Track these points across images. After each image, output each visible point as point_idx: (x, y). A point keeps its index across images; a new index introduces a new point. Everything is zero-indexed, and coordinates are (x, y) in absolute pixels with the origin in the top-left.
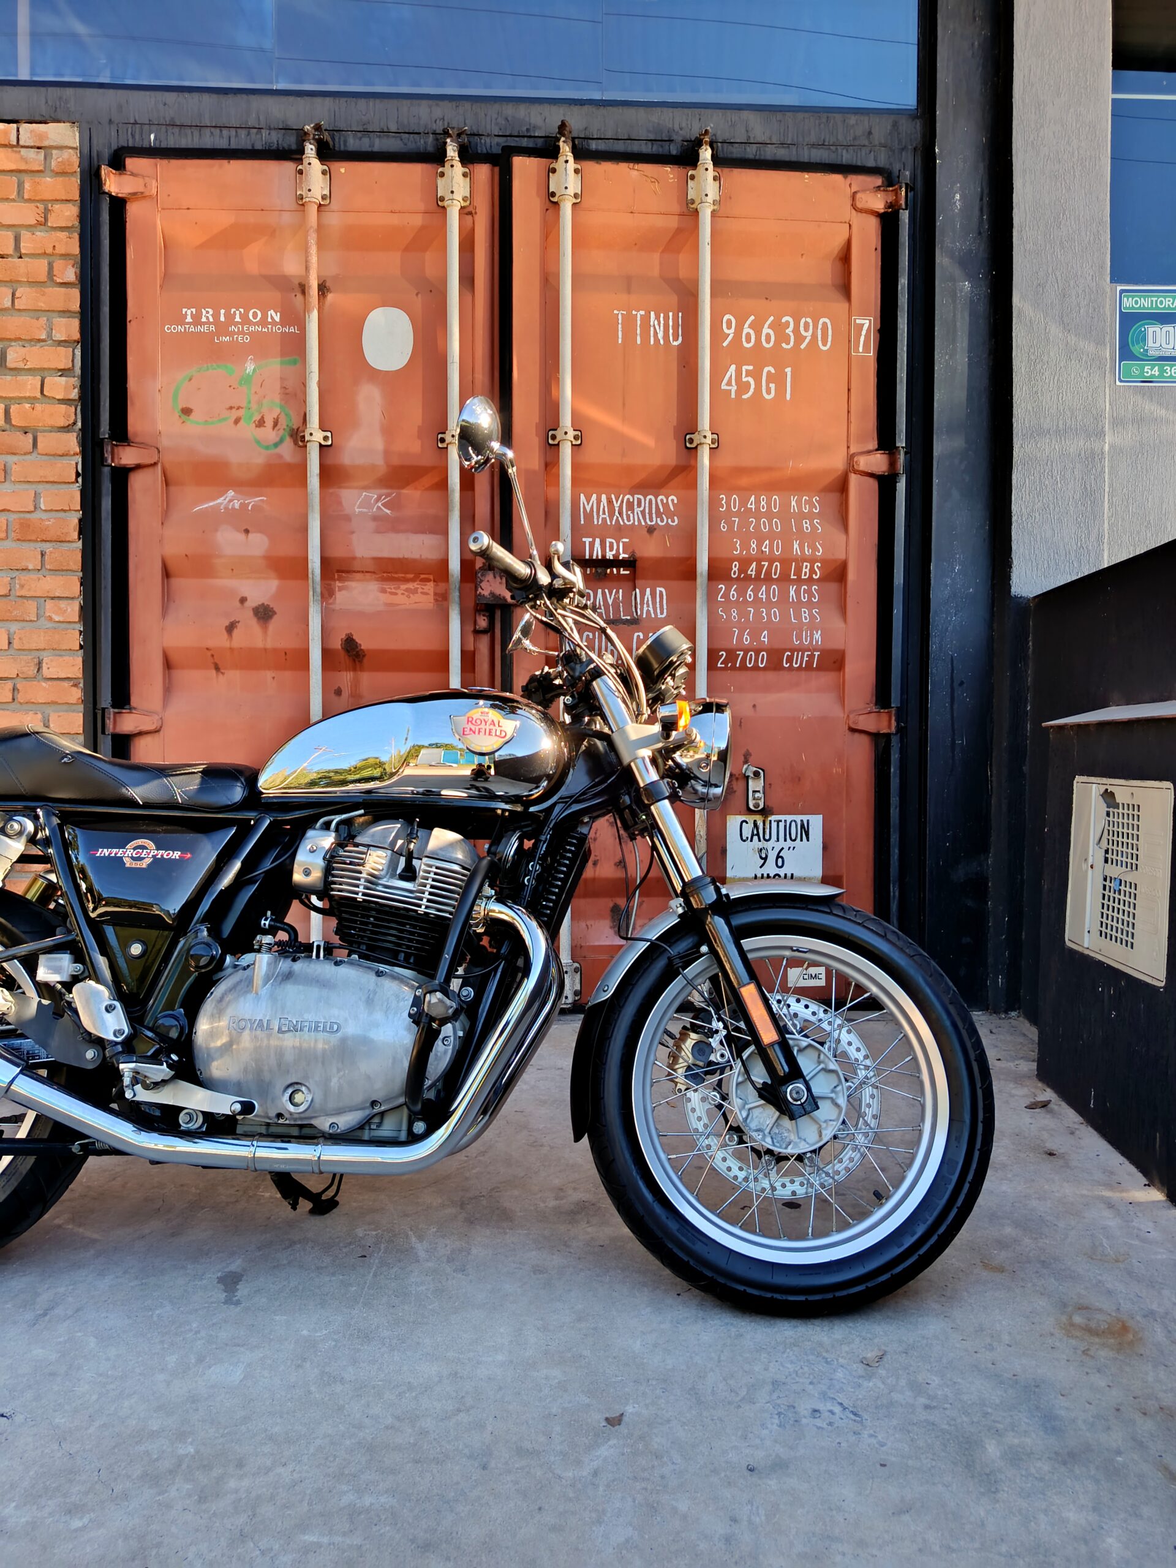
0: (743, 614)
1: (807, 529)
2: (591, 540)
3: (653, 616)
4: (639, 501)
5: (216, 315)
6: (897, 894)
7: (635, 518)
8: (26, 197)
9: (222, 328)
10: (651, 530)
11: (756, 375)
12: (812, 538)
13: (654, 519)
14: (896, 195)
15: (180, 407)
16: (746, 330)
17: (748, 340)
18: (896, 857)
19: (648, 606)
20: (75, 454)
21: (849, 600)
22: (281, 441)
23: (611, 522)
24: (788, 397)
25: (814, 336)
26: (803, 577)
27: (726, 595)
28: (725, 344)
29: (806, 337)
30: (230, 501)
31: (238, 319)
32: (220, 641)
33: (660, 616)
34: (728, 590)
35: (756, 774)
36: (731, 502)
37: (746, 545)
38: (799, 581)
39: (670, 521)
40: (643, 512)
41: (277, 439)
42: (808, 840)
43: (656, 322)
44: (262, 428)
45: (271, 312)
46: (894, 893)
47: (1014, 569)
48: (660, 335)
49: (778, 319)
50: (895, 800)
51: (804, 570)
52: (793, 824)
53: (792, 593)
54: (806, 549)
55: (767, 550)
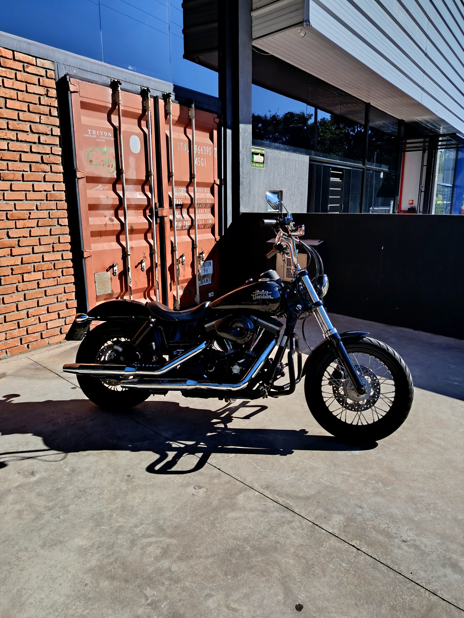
0: (199, 216)
2: (176, 199)
4: (182, 189)
5: (96, 133)
8: (41, 84)
9: (98, 137)
10: (186, 197)
11: (201, 160)
12: (209, 198)
15: (89, 160)
16: (199, 149)
17: (199, 152)
20: (62, 173)
21: (215, 213)
23: (178, 194)
24: (205, 165)
25: (209, 151)
30: (100, 188)
31: (102, 135)
37: (200, 200)
38: (207, 207)
40: (182, 192)
41: (113, 171)
42: (211, 266)
43: (185, 146)
44: (110, 168)
45: (109, 133)
47: (240, 207)
48: (185, 149)
49: (203, 147)
53: (206, 210)
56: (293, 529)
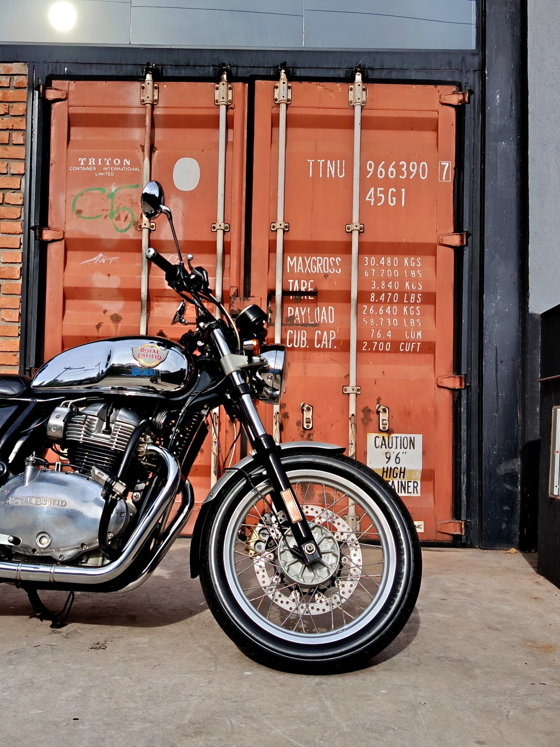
0: (377, 321)
1: (413, 275)
2: (293, 281)
3: (326, 322)
4: (320, 260)
5: (97, 162)
6: (465, 480)
7: (318, 269)
9: (100, 169)
10: (326, 276)
12: (416, 281)
13: (328, 270)
14: (464, 96)
15: (76, 209)
16: (380, 169)
17: (381, 175)
18: (465, 459)
19: (324, 316)
20: (20, 233)
21: (437, 314)
22: (129, 227)
23: (304, 271)
24: (403, 204)
25: (418, 171)
26: (411, 301)
27: (368, 311)
28: (368, 177)
29: (413, 172)
30: (100, 259)
31: (108, 164)
32: (93, 333)
33: (330, 322)
34: (369, 308)
35: (384, 411)
36: (370, 260)
37: (379, 284)
38: (409, 303)
39: (336, 271)
40: (322, 266)
41: (127, 226)
42: (414, 448)
43: (331, 166)
44: (119, 221)
45: (126, 160)
46: (464, 479)
47: (530, 298)
48: (333, 173)
49: (397, 163)
50: (464, 427)
51: (412, 298)
52: (405, 439)
53: (405, 310)
54: (413, 286)
55: (391, 287)
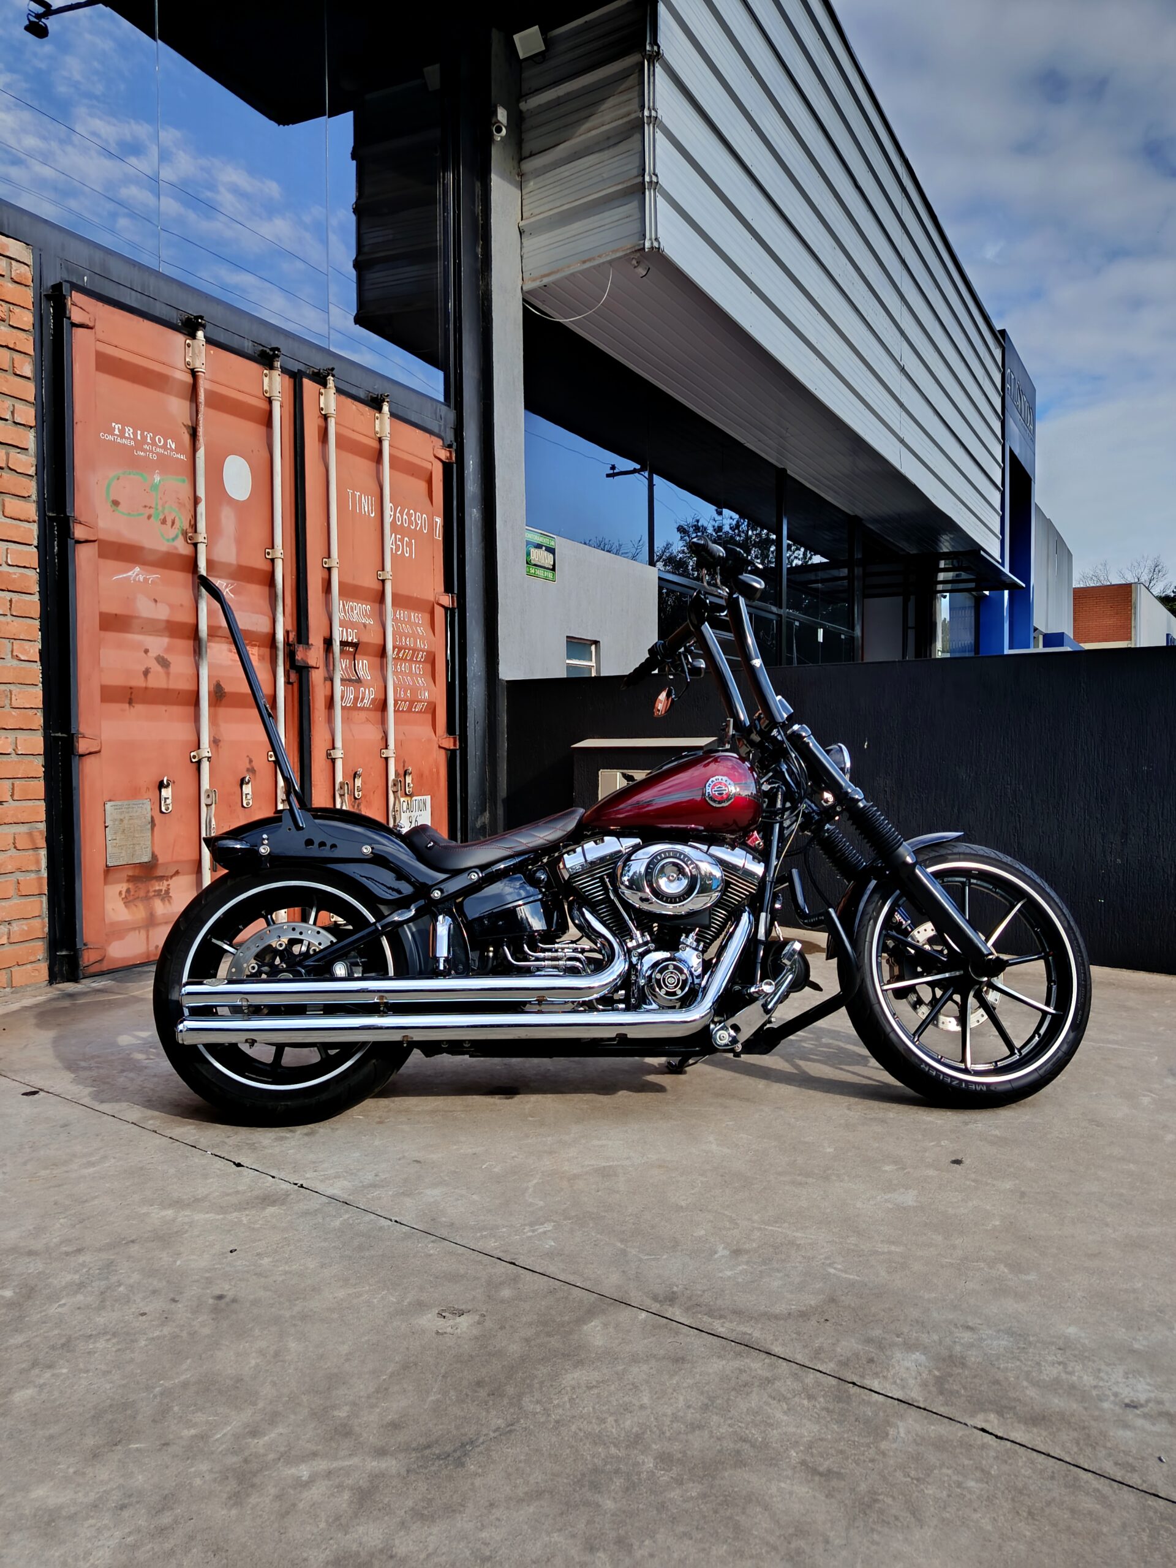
0: (398, 679)
1: (420, 633)
2: (342, 629)
4: (355, 607)
5: (135, 434)
9: (139, 445)
10: (364, 625)
11: (402, 540)
12: (424, 638)
13: (363, 619)
14: (451, 452)
15: (111, 499)
16: (398, 515)
17: (399, 520)
19: (362, 671)
20: (34, 522)
21: (437, 674)
22: (176, 537)
23: (347, 618)
24: (413, 555)
26: (418, 659)
28: (390, 521)
29: (419, 524)
30: (137, 575)
31: (149, 441)
32: (139, 682)
33: (368, 678)
35: (409, 774)
37: (400, 639)
38: (416, 661)
39: (373, 621)
40: (359, 614)
41: (173, 536)
42: (425, 811)
43: (363, 500)
44: (165, 525)
45: (169, 441)
47: (500, 665)
48: (365, 508)
49: (409, 511)
51: (419, 655)
52: (421, 800)
53: (412, 668)
54: (421, 644)
55: (408, 643)
56: (779, 1401)
